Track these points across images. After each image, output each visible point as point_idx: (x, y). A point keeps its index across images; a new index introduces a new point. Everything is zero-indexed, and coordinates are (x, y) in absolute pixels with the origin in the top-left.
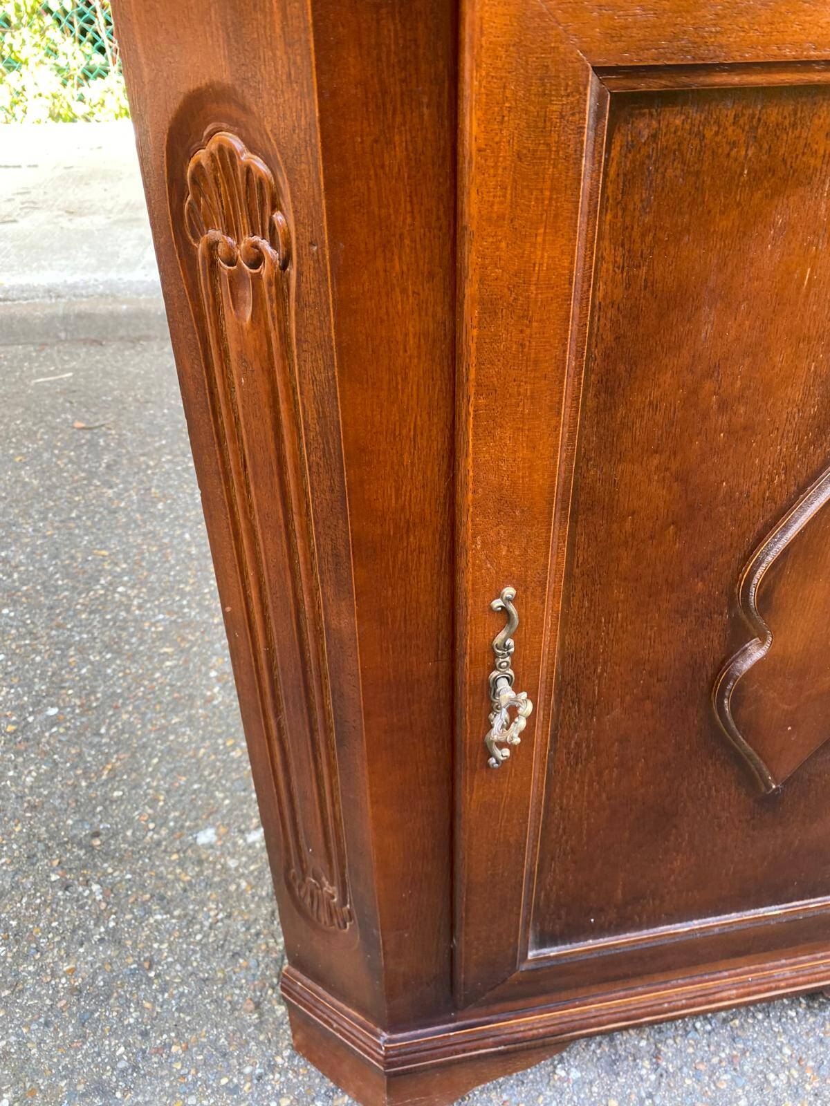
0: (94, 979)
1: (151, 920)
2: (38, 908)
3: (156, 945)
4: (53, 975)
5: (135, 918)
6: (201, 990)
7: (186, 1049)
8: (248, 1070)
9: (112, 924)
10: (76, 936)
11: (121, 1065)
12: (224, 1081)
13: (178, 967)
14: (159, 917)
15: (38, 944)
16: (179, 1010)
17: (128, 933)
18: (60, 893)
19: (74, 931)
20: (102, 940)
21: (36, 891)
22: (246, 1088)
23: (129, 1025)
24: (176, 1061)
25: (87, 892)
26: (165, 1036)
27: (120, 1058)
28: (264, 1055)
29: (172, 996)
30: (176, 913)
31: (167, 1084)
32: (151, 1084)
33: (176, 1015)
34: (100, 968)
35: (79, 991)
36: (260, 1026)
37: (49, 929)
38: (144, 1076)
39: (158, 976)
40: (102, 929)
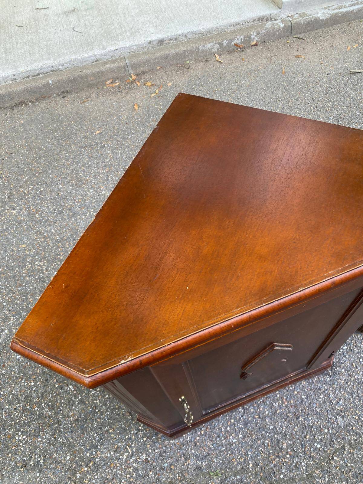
0: (81, 415)
1: (91, 394)
2: (55, 397)
3: (95, 402)
4: (68, 417)
5: (86, 394)
6: (113, 412)
7: (114, 430)
8: (132, 432)
9: (80, 398)
10: (70, 404)
11: (97, 439)
12: (127, 437)
13: (104, 407)
14: (93, 392)
15: (60, 408)
16: (108, 419)
17: (86, 399)
18: (60, 391)
19: (69, 402)
20: (78, 403)
21: (53, 391)
22: (133, 437)
23: (95, 427)
24: (112, 434)
25: (68, 389)
26: (106, 428)
27: (96, 437)
28: (136, 427)
29: (105, 416)
30: (98, 390)
31: (111, 441)
32: (107, 442)
33: (108, 421)
34: (81, 412)
35: (77, 420)
36: (132, 419)
37: (61, 403)
38: (104, 441)
39: (99, 411)
40: (77, 400)
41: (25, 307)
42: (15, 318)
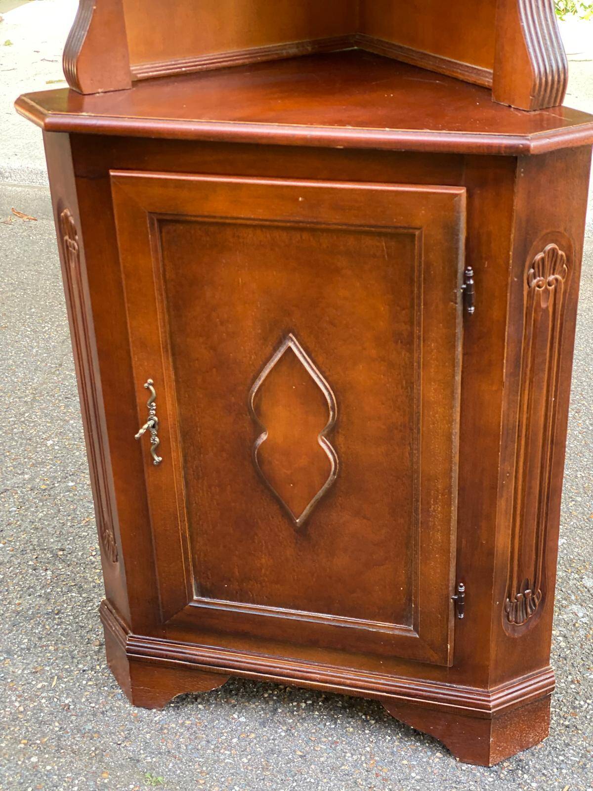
0: (28, 610)
1: (70, 595)
2: (16, 574)
3: (65, 605)
4: (9, 603)
5: (62, 592)
6: (77, 631)
7: (56, 650)
8: (80, 666)
9: (49, 590)
10: (30, 590)
11: (23, 646)
12: (67, 667)
13: (71, 618)
14: (74, 594)
15: (9, 588)
16: (62, 634)
17: (55, 596)
18: (30, 570)
19: (29, 588)
20: (40, 596)
21: (19, 566)
22: (75, 673)
23: (35, 633)
24: (49, 653)
25: (44, 574)
26: (49, 642)
27: (24, 644)
28: (92, 663)
29: (62, 628)
30: (84, 595)
31: (40, 659)
32: (32, 657)
33: (60, 636)
34: (33, 607)
35: (18, 612)
37: (18, 584)
38: (31, 653)
39: (59, 618)
40: (43, 592)
41: (80, 463)
42: (54, 467)
